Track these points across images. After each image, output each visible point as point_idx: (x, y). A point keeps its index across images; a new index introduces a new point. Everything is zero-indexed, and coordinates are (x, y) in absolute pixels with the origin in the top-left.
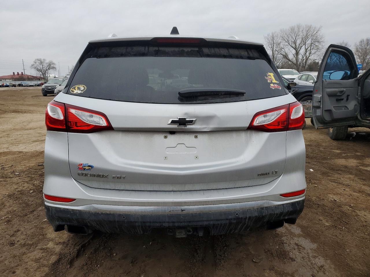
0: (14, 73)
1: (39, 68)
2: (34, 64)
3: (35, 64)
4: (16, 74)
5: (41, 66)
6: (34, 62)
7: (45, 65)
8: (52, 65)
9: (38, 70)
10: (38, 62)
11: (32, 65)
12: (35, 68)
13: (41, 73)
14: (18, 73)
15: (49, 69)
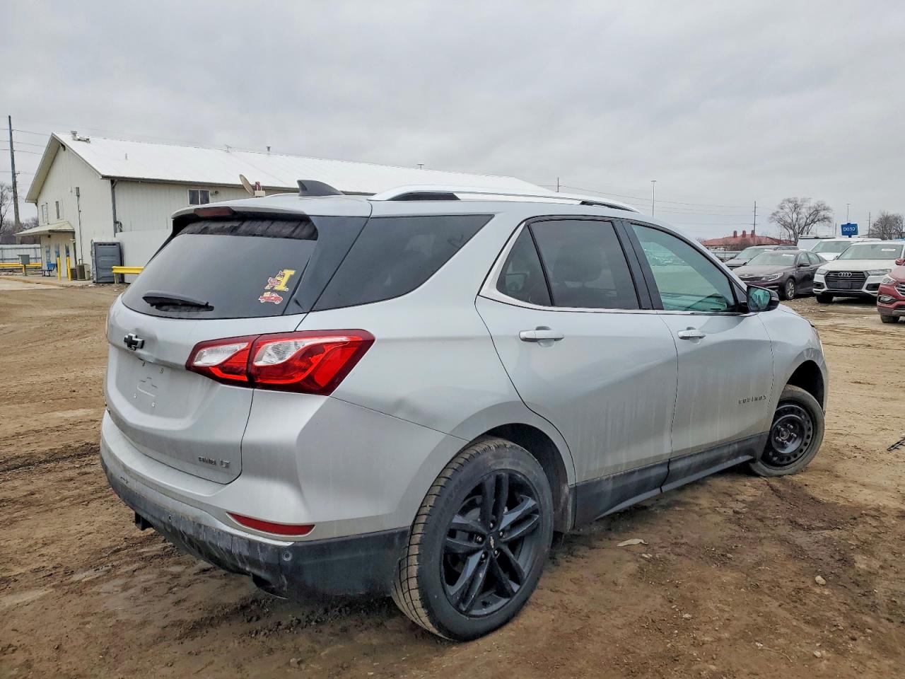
0: (735, 233)
1: (789, 221)
2: (778, 212)
3: (780, 210)
4: (740, 234)
5: (795, 216)
6: (779, 206)
7: (804, 212)
8: (822, 213)
9: (786, 225)
10: (788, 207)
11: (774, 214)
12: (780, 220)
13: (791, 232)
14: (744, 232)
15: (813, 221)
